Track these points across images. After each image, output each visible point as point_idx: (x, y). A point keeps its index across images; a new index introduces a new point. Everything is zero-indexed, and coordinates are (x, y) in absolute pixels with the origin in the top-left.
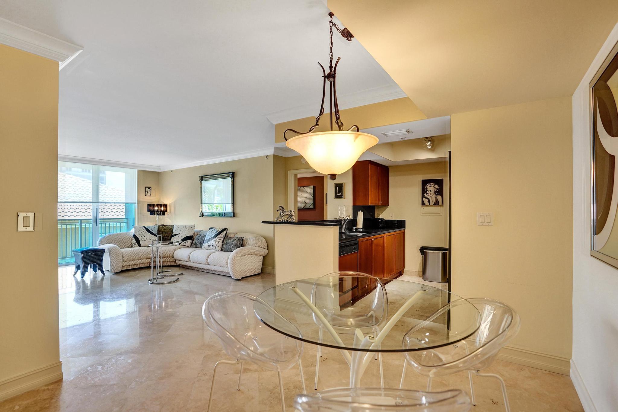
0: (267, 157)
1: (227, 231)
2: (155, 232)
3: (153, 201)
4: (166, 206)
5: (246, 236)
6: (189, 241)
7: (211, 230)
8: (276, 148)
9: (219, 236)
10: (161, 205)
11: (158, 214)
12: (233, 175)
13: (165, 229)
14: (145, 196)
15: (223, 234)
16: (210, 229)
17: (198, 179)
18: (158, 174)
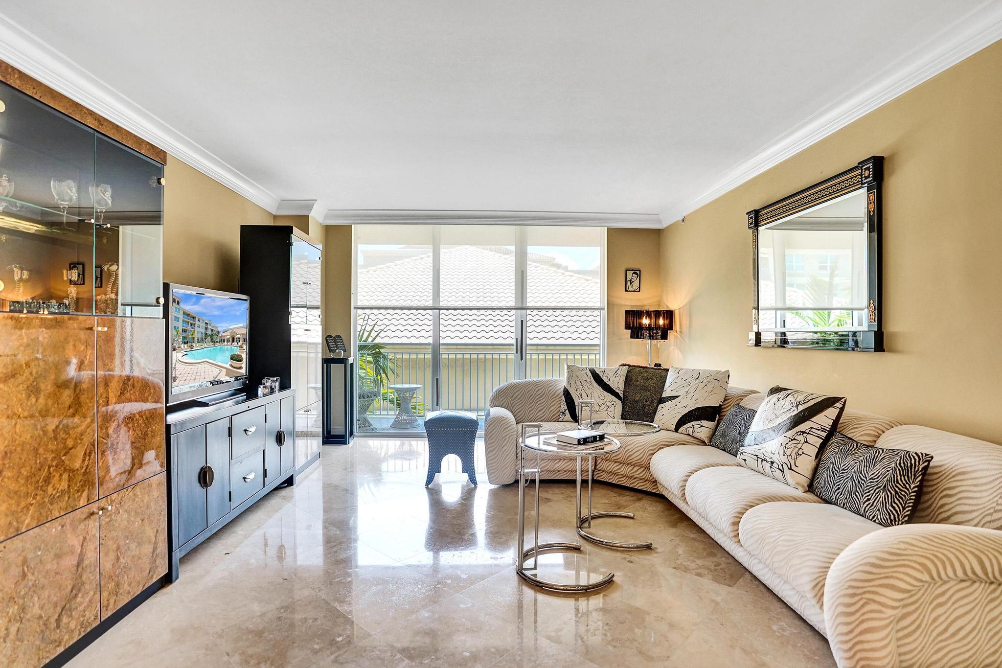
1: (842, 410)
2: (618, 384)
3: (645, 303)
4: (669, 315)
6: (705, 423)
7: (775, 397)
9: (804, 427)
10: (658, 314)
11: (651, 337)
12: (876, 171)
13: (646, 379)
14: (626, 290)
15: (825, 419)
18: (657, 234)
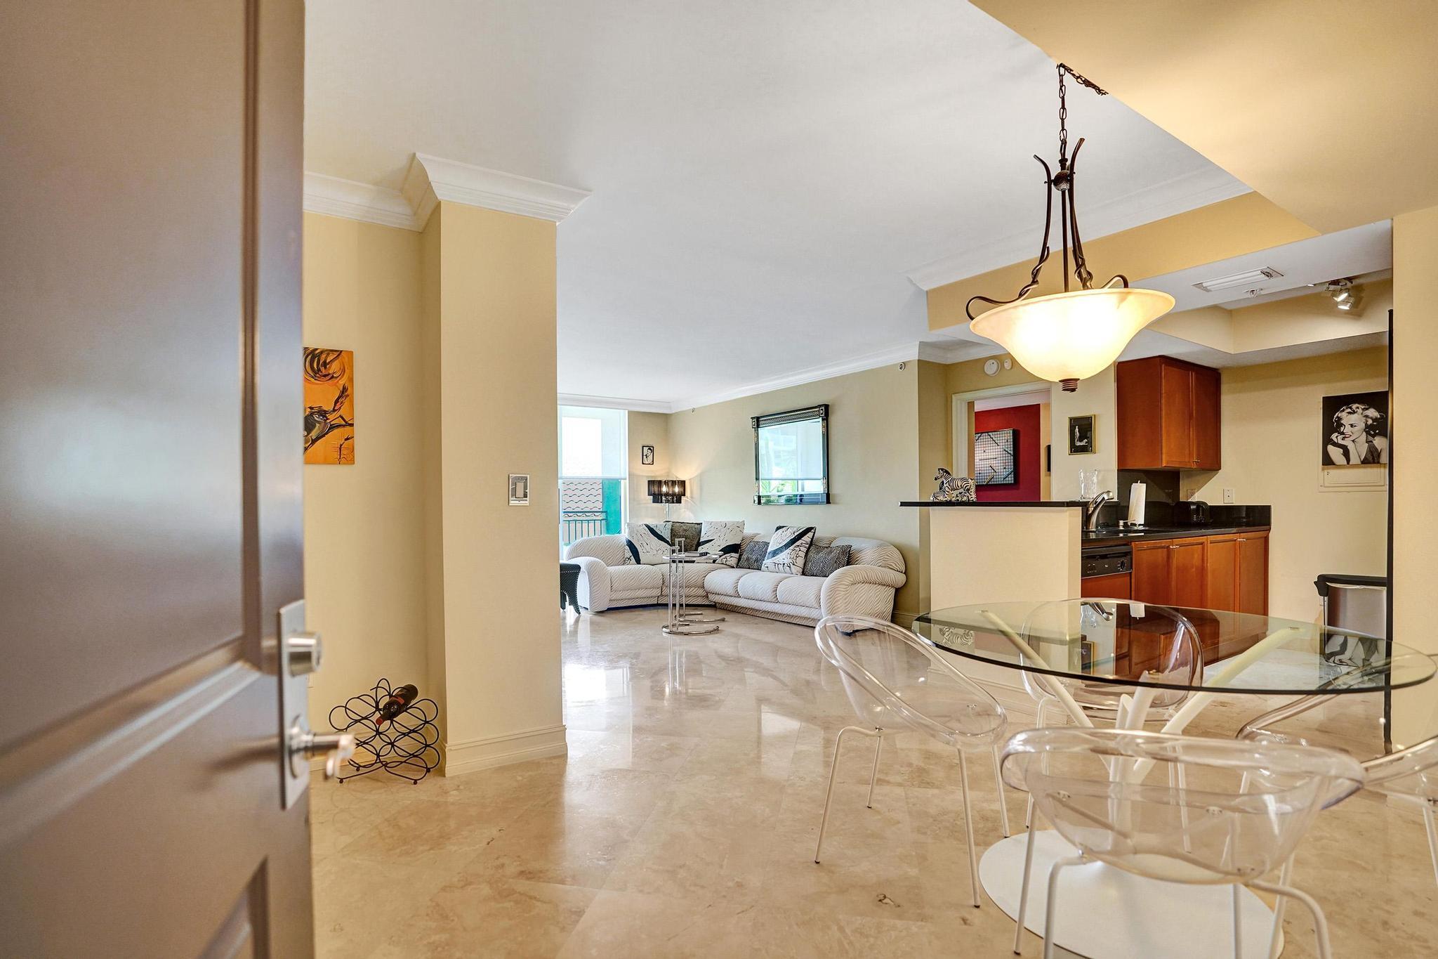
0: (903, 366)
1: (814, 533)
2: (667, 536)
3: (657, 474)
4: (683, 483)
5: (856, 544)
6: (733, 554)
7: (781, 531)
8: (923, 345)
9: (798, 543)
10: (674, 483)
11: (667, 501)
12: (825, 412)
13: (685, 530)
14: (643, 463)
15: (807, 538)
16: (778, 528)
17: (750, 423)
18: (666, 417)
